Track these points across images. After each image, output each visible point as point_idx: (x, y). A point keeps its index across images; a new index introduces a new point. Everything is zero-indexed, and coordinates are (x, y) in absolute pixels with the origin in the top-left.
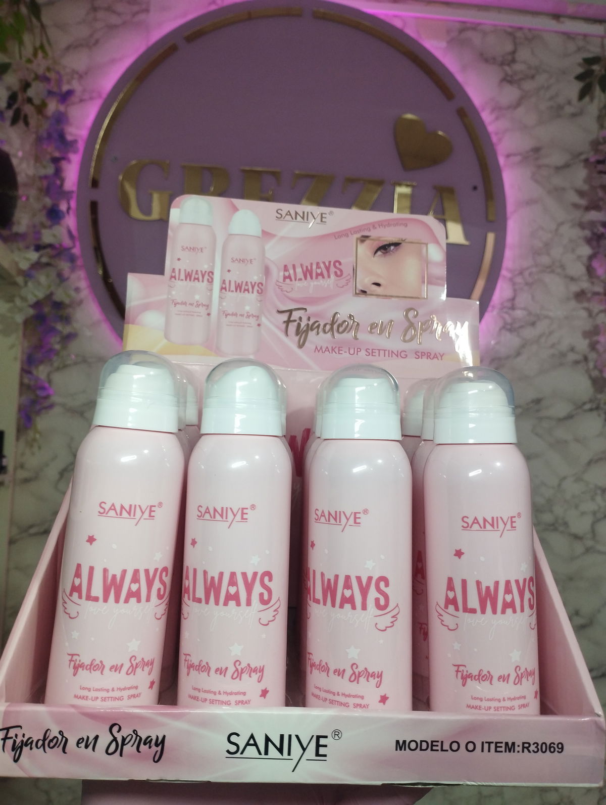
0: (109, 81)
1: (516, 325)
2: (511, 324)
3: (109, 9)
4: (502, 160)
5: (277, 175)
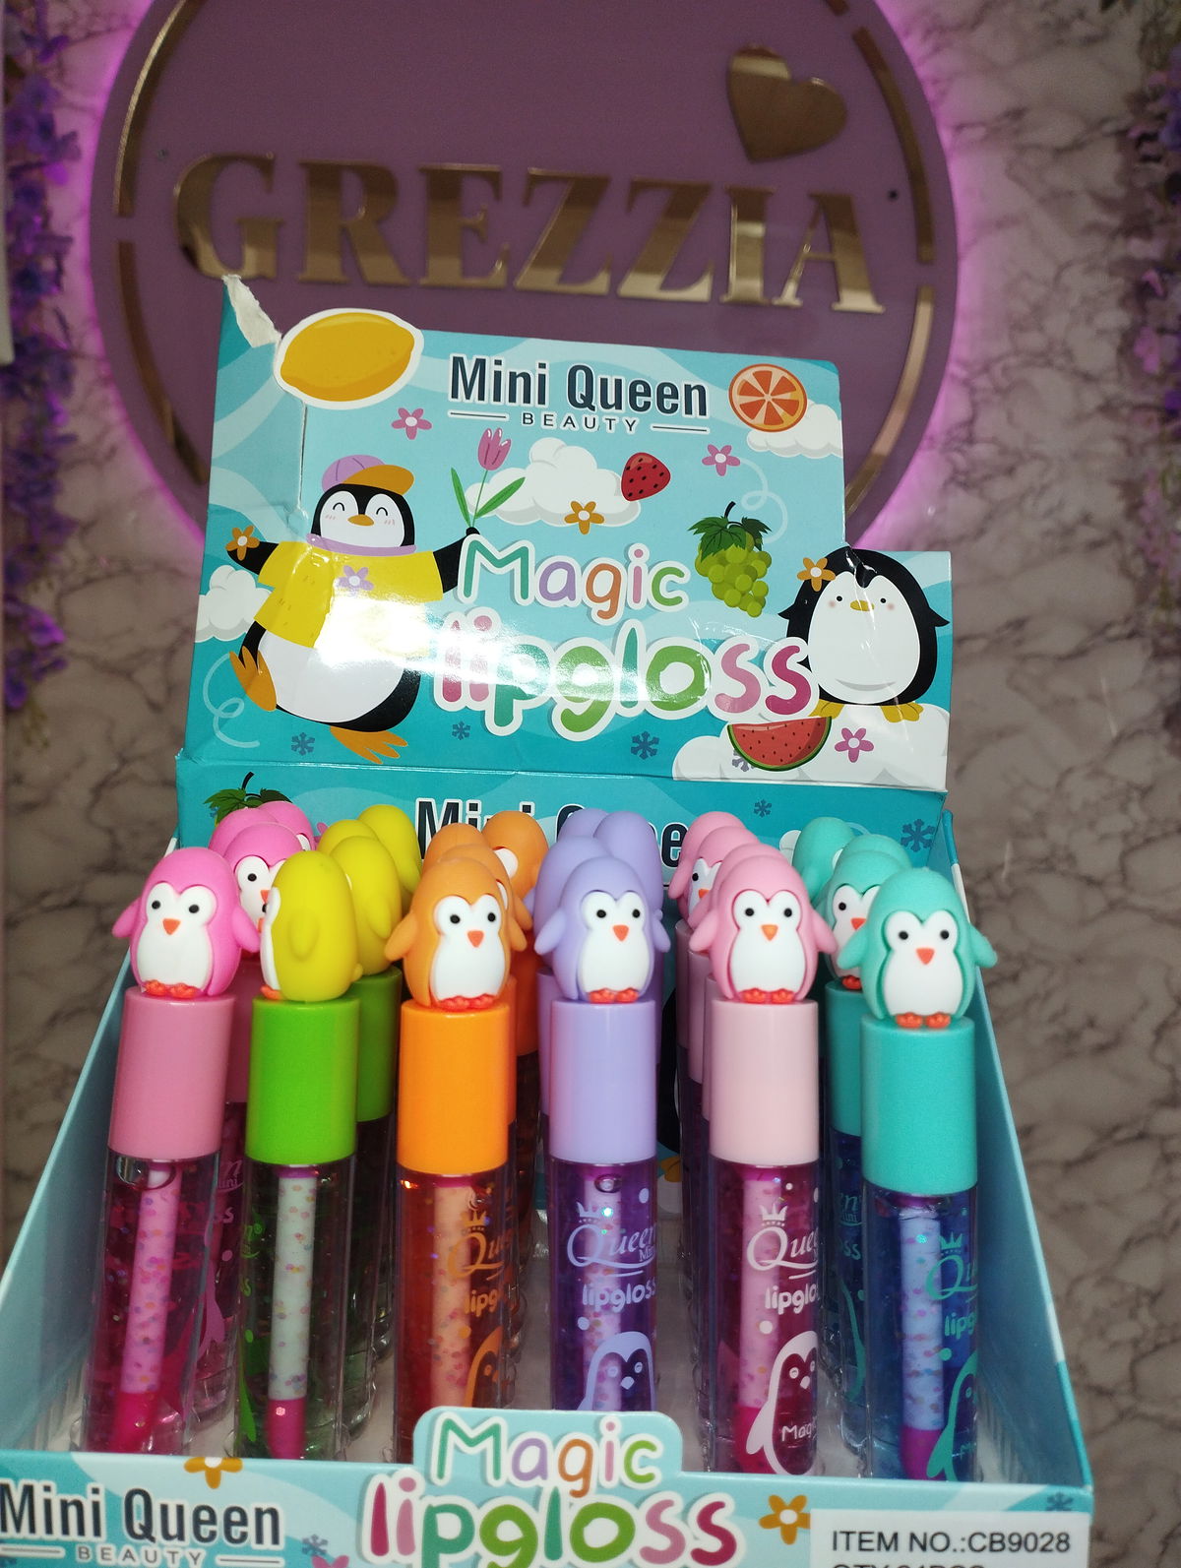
1: (976, 476)
2: (966, 473)
4: (946, 137)
5: (493, 179)
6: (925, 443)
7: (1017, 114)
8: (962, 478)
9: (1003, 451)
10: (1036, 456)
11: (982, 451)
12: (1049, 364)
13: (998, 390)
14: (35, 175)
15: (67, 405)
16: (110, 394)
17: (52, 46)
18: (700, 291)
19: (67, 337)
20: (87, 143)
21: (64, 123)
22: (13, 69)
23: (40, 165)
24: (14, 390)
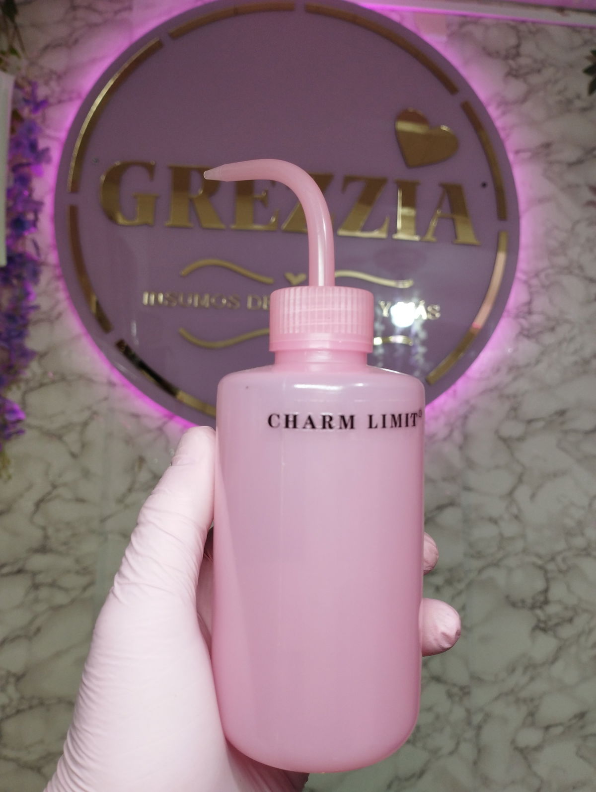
0: (89, 80)
1: (534, 331)
3: (90, 8)
4: (511, 157)
6: (505, 314)
7: (547, 146)
8: (525, 333)
9: (549, 319)
10: (567, 321)
11: (536, 318)
12: (571, 273)
13: (543, 286)
14: (26, 170)
15: (35, 290)
16: (60, 284)
17: (40, 105)
18: (382, 233)
19: (38, 254)
20: (56, 154)
22: (16, 116)
23: (28, 165)
24: (7, 281)
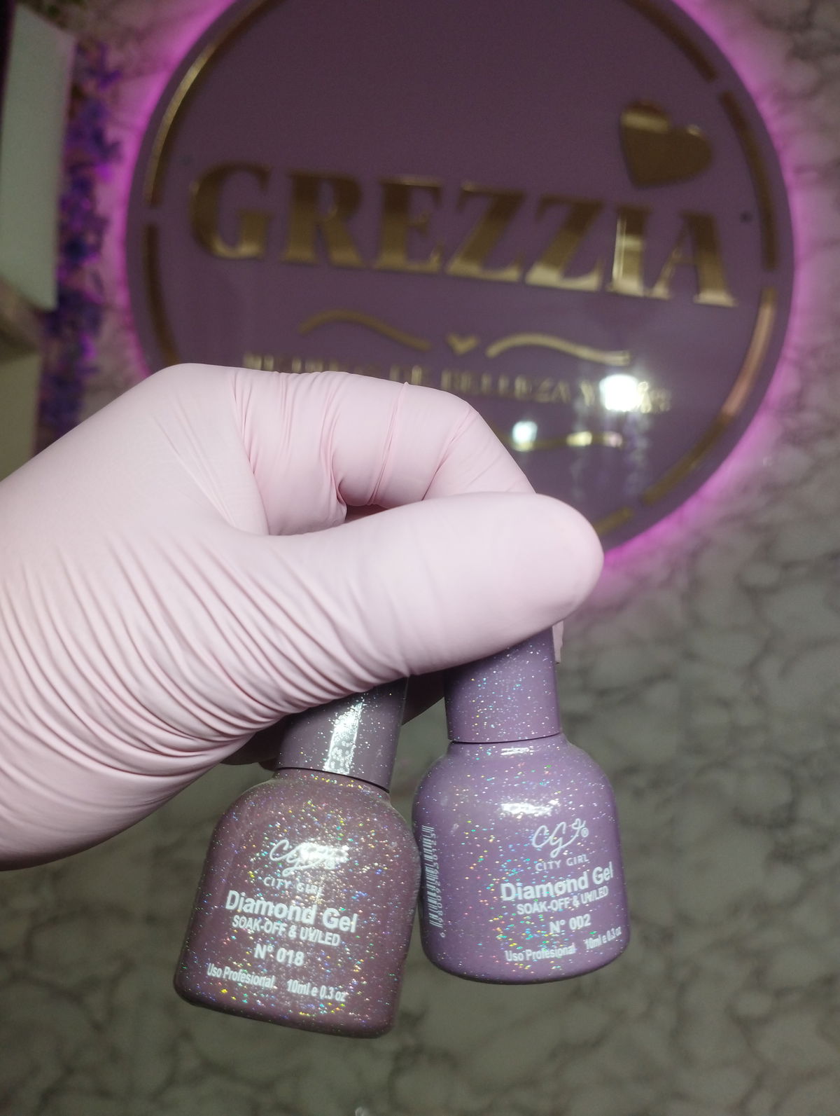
0: (180, 41)
2: (796, 433)
4: (789, 176)
5: (435, 192)
6: (764, 406)
8: (791, 437)
9: (827, 418)
13: (822, 370)
14: (87, 172)
15: (94, 344)
16: (131, 338)
17: (109, 77)
18: (590, 283)
19: (101, 294)
20: (130, 149)
21: (112, 133)
22: (76, 93)
23: (91, 164)
24: (56, 331)
